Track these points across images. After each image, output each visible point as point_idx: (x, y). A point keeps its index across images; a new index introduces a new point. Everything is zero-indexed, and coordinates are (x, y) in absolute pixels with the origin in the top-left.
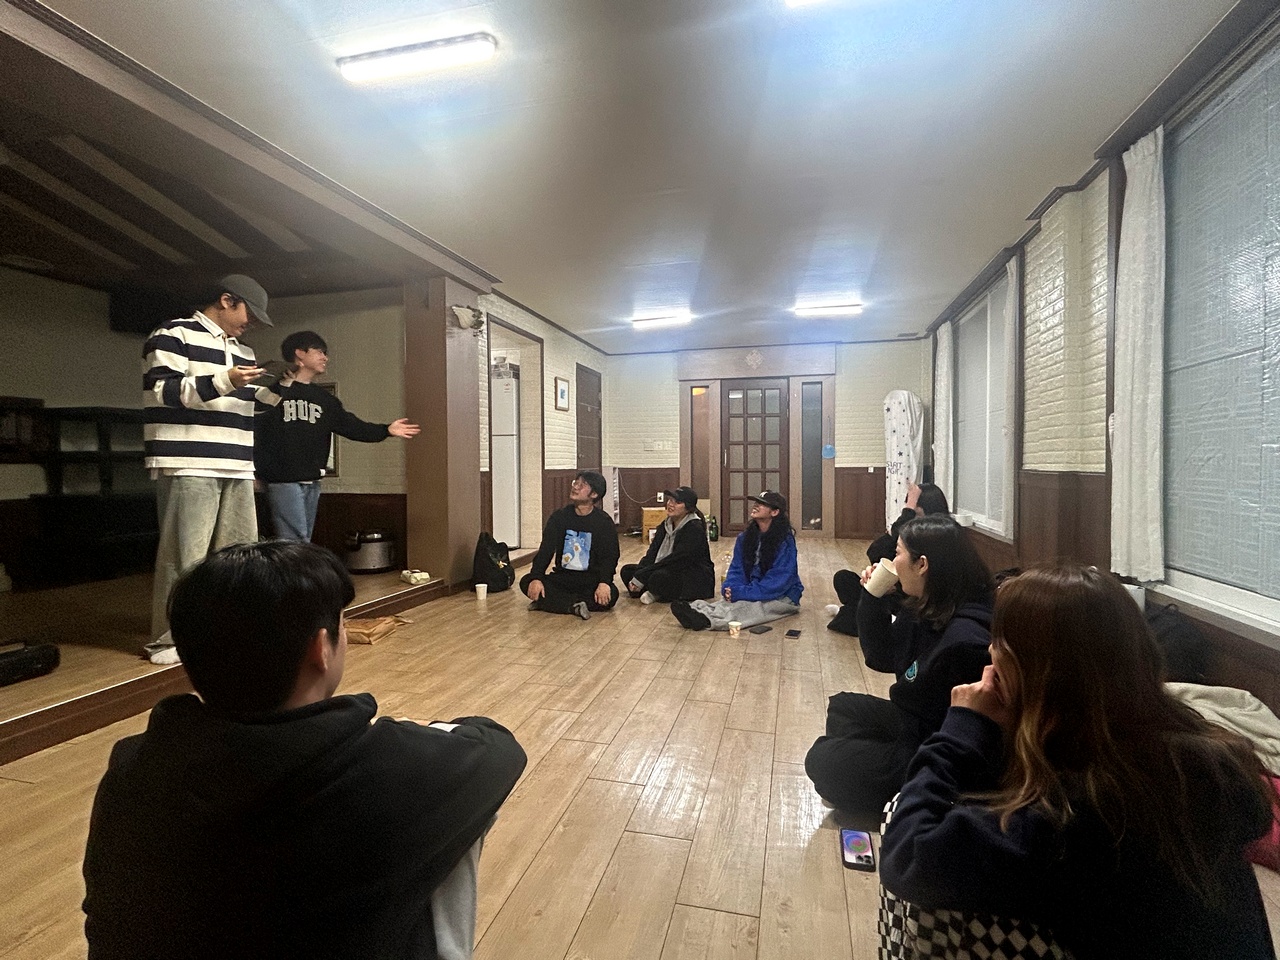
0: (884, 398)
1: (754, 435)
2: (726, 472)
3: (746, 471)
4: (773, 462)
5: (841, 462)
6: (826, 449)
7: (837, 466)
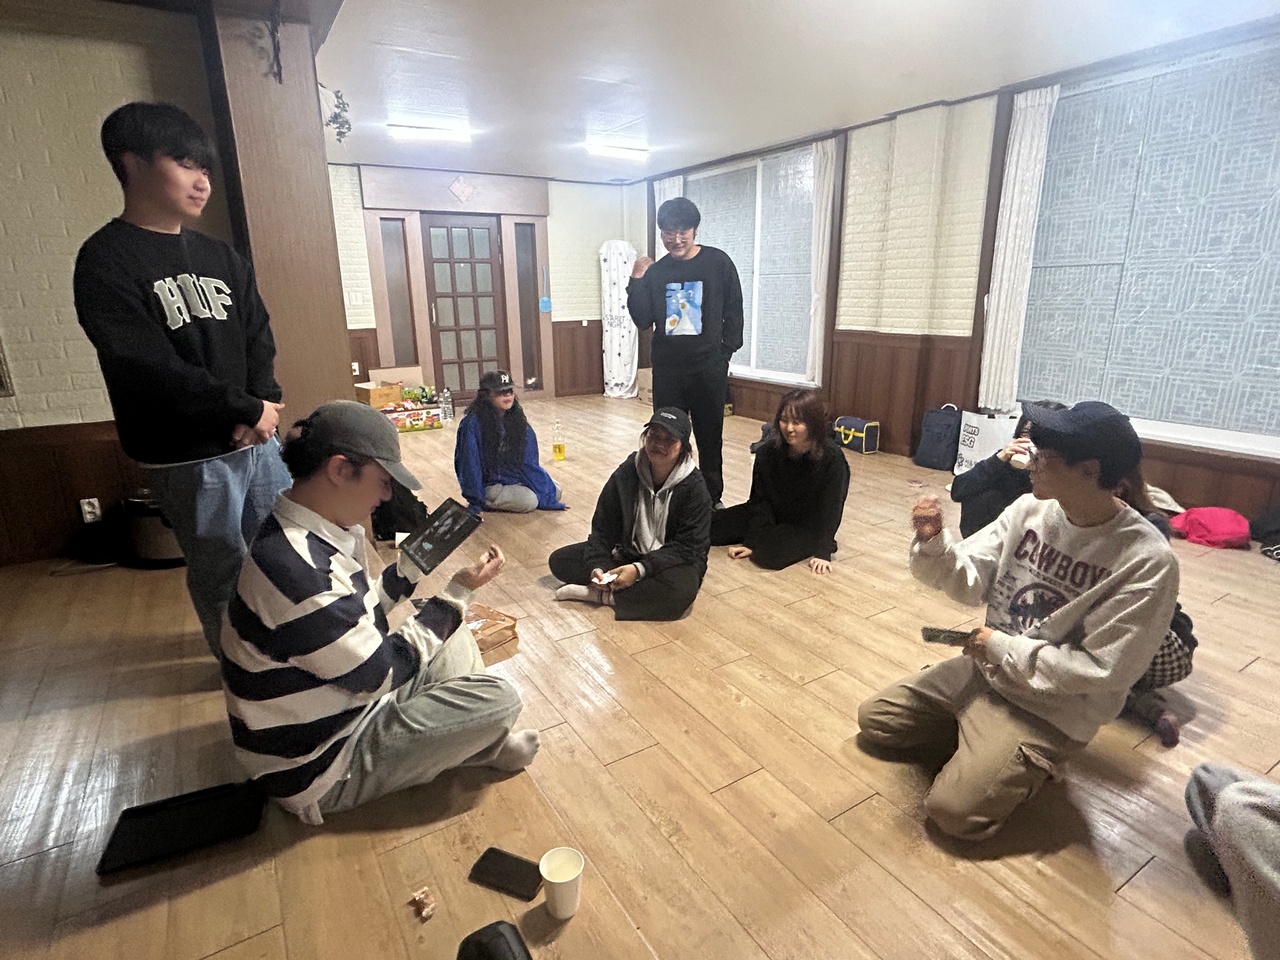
0: (600, 247)
1: (464, 286)
2: (436, 331)
3: (457, 329)
4: (487, 317)
5: (558, 316)
6: (543, 301)
7: (554, 320)
